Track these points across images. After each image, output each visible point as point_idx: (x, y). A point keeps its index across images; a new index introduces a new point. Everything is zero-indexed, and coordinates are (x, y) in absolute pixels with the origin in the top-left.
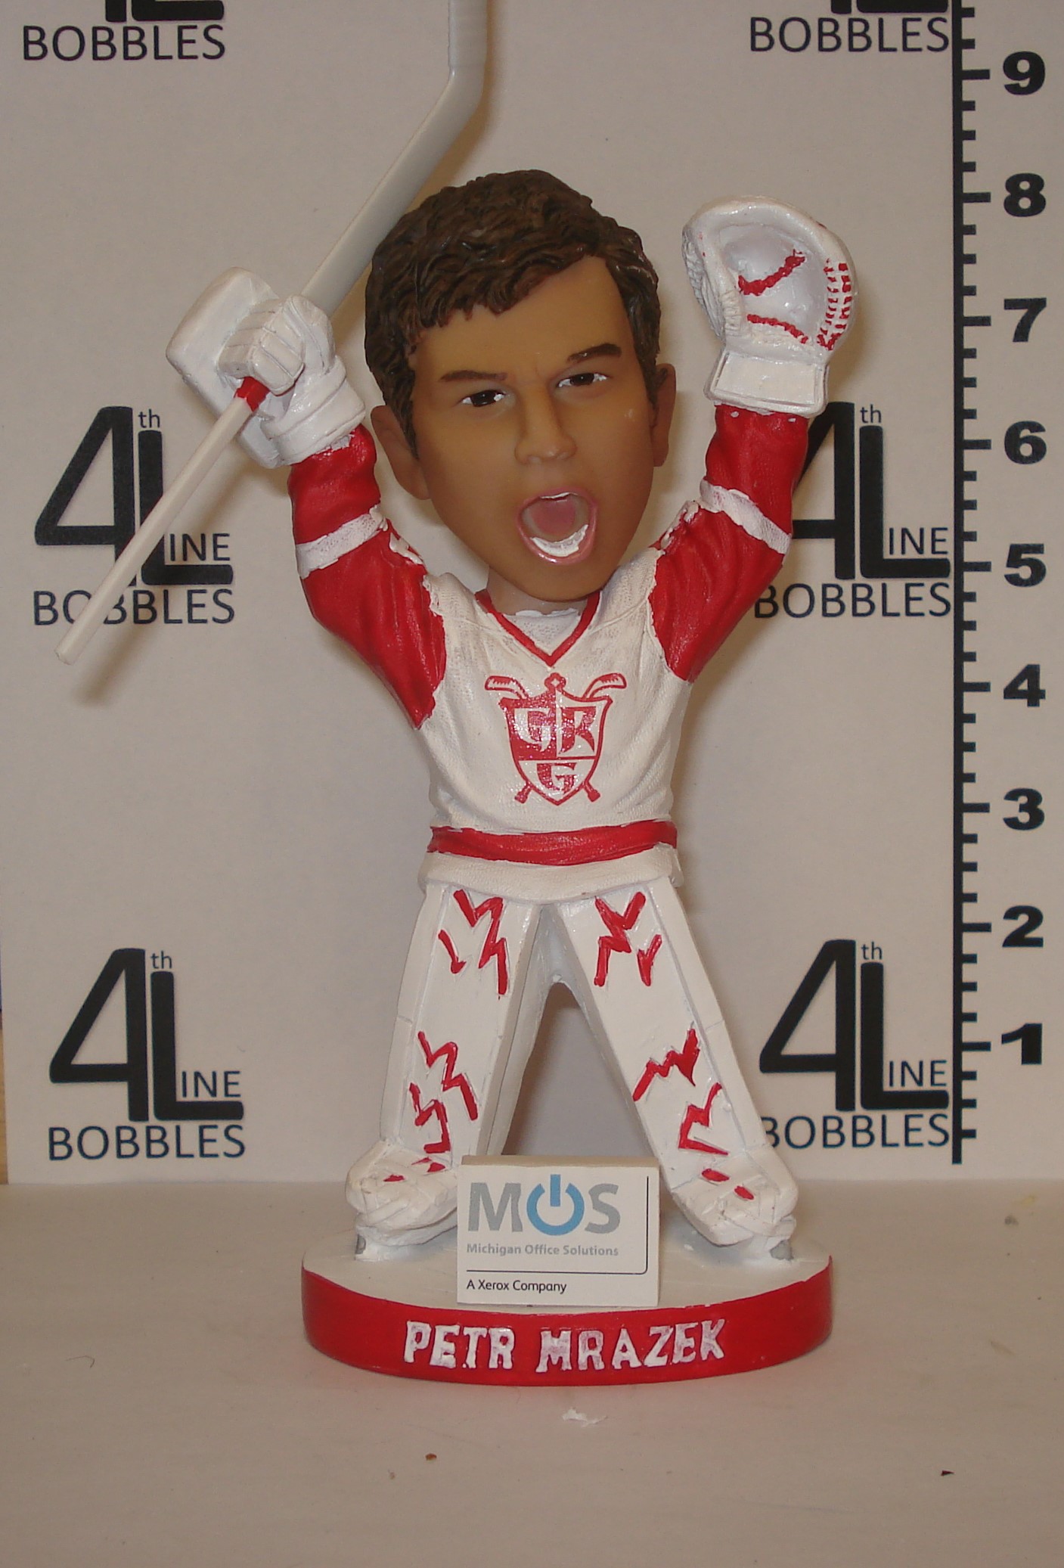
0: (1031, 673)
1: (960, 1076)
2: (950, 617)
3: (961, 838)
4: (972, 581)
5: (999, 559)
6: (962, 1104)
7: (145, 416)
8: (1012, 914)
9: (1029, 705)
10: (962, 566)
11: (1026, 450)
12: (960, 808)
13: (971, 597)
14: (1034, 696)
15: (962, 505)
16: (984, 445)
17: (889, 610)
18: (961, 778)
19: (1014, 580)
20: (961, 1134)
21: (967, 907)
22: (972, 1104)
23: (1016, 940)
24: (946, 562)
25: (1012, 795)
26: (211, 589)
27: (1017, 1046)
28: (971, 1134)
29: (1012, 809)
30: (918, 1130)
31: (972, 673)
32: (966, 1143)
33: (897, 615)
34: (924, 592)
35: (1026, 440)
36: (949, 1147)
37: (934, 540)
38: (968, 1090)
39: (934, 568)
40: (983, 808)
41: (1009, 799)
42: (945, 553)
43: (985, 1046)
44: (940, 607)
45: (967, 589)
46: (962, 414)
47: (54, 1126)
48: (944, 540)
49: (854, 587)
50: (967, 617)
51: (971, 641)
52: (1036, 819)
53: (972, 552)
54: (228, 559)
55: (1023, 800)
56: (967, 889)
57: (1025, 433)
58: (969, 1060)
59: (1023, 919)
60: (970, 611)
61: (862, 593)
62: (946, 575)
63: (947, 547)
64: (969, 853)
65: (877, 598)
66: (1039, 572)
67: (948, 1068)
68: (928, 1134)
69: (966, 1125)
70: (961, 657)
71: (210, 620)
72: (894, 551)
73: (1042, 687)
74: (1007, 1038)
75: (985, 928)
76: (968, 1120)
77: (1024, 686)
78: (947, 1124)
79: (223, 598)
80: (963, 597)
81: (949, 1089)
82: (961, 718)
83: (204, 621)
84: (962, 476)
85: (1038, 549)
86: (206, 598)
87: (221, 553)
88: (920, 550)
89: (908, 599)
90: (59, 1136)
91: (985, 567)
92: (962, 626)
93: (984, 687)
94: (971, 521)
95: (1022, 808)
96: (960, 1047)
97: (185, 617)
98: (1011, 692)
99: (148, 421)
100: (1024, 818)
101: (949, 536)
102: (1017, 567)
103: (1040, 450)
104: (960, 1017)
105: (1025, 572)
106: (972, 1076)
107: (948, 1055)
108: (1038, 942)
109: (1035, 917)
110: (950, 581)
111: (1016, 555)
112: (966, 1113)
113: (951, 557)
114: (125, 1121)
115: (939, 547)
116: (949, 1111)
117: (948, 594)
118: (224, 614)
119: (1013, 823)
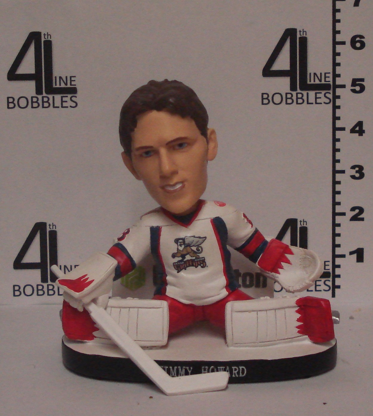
0: (360, 124)
1: (335, 266)
2: (331, 104)
3: (335, 183)
4: (339, 91)
5: (348, 83)
6: (335, 276)
7: (46, 35)
8: (353, 209)
9: (359, 135)
10: (336, 86)
11: (358, 45)
12: (335, 172)
13: (339, 97)
14: (361, 132)
15: (335, 64)
16: (343, 43)
17: (309, 102)
18: (335, 161)
19: (354, 91)
20: (335, 287)
21: (337, 207)
22: (339, 276)
23: (355, 218)
24: (329, 85)
25: (353, 167)
26: (69, 96)
27: (355, 256)
28: (339, 287)
29: (353, 172)
30: (320, 285)
31: (339, 124)
32: (336, 290)
33: (312, 103)
34: (321, 95)
35: (359, 41)
36: (331, 291)
37: (325, 77)
38: (338, 271)
39: (326, 87)
40: (343, 172)
41: (352, 169)
42: (329, 81)
43: (343, 256)
44: (328, 101)
45: (337, 94)
46: (335, 32)
47: (15, 284)
48: (329, 77)
49: (297, 94)
50: (337, 104)
51: (338, 113)
52: (362, 176)
53: (339, 81)
54: (75, 85)
55: (357, 169)
56: (337, 200)
57: (358, 39)
58: (338, 261)
59: (357, 211)
60: (338, 102)
61: (300, 96)
62: (330, 89)
63: (330, 79)
64: (338, 188)
65: (305, 98)
66: (363, 89)
67: (330, 264)
68: (323, 287)
69: (337, 284)
70: (335, 118)
71: (69, 106)
72: (311, 81)
73: (364, 129)
74: (351, 253)
75: (344, 214)
76: (338, 282)
77: (357, 129)
78: (330, 283)
79: (73, 99)
80: (336, 97)
81: (331, 271)
82: (335, 140)
83: (67, 107)
84: (335, 54)
85: (362, 80)
86: (68, 99)
87: (73, 83)
88: (320, 81)
89: (316, 98)
90: (17, 288)
91: (343, 86)
92: (335, 107)
93: (343, 129)
94: (338, 70)
95: (357, 172)
96: (334, 256)
97: (60, 106)
98: (353, 131)
99: (47, 37)
100: (357, 175)
101: (331, 75)
102: (354, 86)
103: (363, 45)
104: (335, 246)
105: (358, 88)
106: (339, 266)
107: (330, 259)
108: (362, 219)
109: (361, 210)
110: (331, 91)
111: (355, 82)
112: (337, 279)
113: (331, 83)
114: (40, 282)
115: (327, 79)
116: (331, 279)
117: (330, 96)
118: (74, 105)
119: (353, 177)
